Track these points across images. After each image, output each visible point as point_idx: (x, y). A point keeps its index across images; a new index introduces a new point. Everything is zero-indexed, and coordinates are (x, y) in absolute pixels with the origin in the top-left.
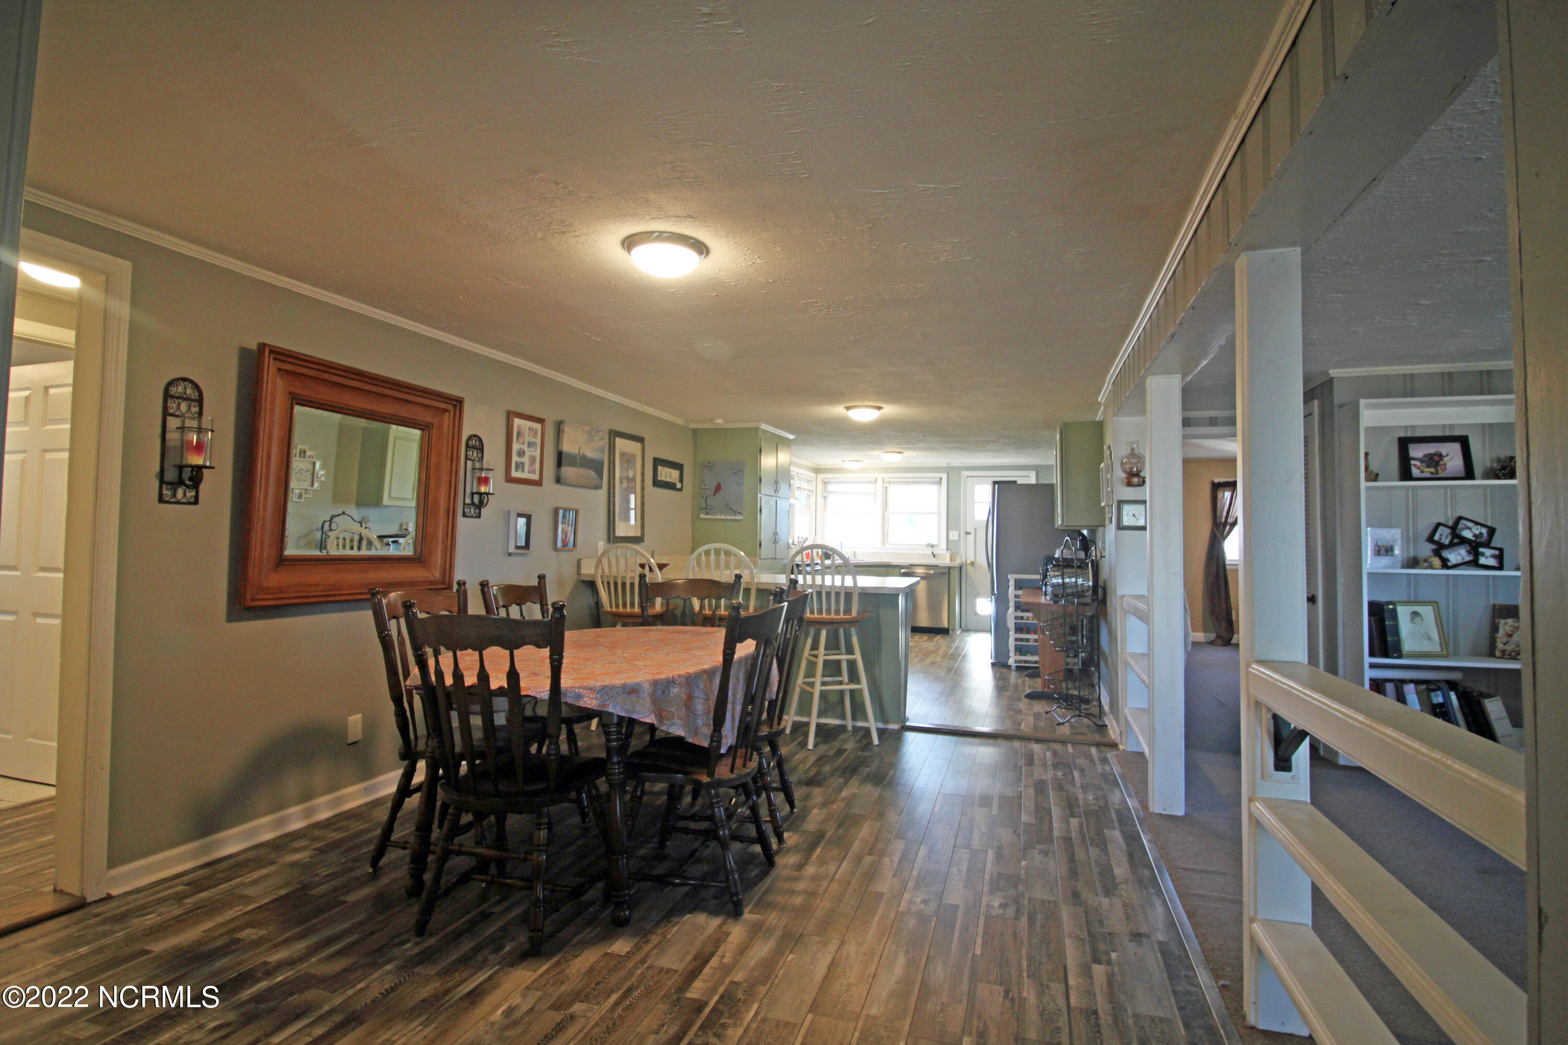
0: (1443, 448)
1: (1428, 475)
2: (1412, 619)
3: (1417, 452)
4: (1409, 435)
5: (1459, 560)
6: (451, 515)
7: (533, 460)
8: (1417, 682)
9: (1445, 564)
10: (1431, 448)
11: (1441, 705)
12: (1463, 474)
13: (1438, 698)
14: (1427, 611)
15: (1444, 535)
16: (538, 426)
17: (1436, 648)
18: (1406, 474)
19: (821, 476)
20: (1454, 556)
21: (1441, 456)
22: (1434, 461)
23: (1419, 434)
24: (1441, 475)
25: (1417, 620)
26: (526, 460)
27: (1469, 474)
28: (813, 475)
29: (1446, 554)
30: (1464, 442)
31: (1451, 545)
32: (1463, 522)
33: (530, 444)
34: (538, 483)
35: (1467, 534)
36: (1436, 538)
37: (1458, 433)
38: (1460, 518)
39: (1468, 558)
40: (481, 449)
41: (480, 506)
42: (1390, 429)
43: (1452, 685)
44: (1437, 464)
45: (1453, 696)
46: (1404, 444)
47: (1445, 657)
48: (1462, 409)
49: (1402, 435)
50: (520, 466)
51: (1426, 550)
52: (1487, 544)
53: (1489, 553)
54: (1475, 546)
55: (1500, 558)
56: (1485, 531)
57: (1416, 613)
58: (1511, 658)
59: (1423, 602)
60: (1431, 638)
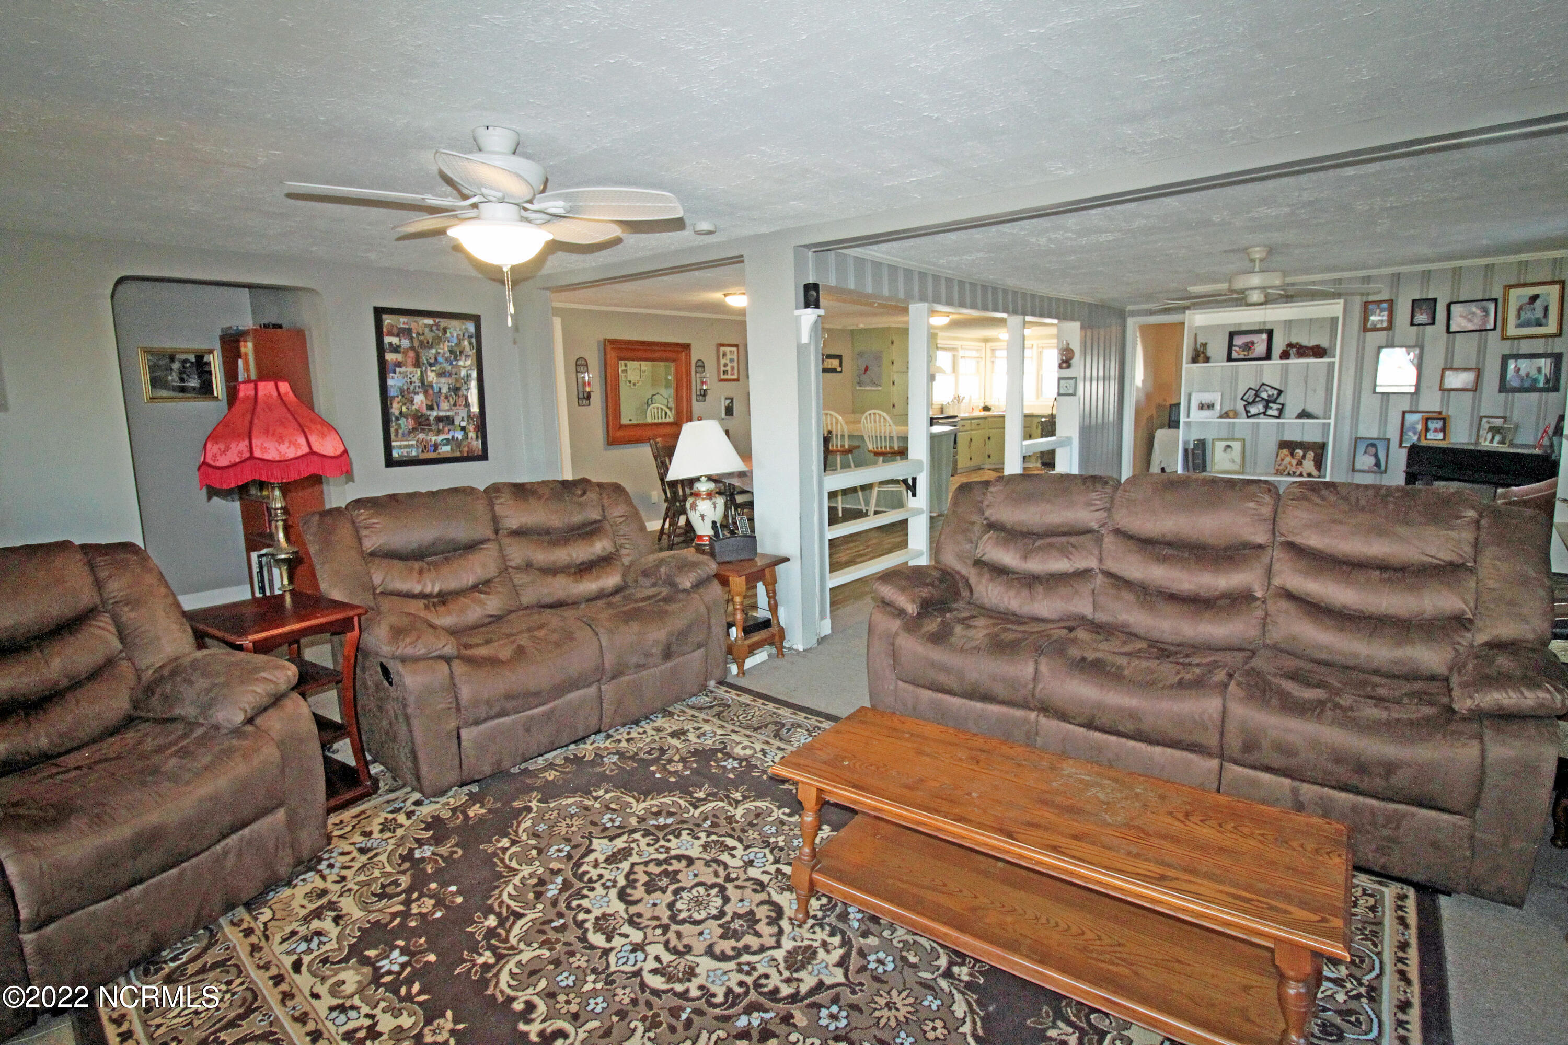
0: (1256, 338)
1: (1242, 357)
2: (1225, 450)
3: (1239, 341)
4: (1236, 329)
5: (1257, 412)
6: (689, 401)
7: (733, 368)
9: (1249, 415)
10: (1249, 338)
12: (1265, 356)
14: (1237, 446)
15: (1250, 396)
16: (735, 349)
17: (1237, 468)
18: (1230, 359)
19: (989, 345)
20: (1253, 410)
21: (1253, 343)
22: (1248, 346)
23: (1244, 328)
24: (1251, 356)
25: (1229, 450)
26: (729, 368)
27: (1269, 356)
28: (983, 344)
29: (1250, 408)
30: (1270, 333)
31: (1253, 403)
32: (1264, 387)
33: (732, 360)
34: (737, 380)
35: (1265, 395)
36: (1246, 397)
37: (1268, 327)
38: (1261, 385)
39: (1262, 411)
40: (703, 366)
41: (704, 395)
42: (1223, 326)
44: (1249, 350)
46: (1232, 335)
47: (1242, 473)
49: (1232, 329)
50: (725, 372)
51: (1240, 405)
52: (1274, 402)
53: (1275, 406)
54: (1268, 403)
55: (1281, 411)
56: (1275, 392)
57: (1229, 446)
58: (1281, 474)
59: (1233, 439)
60: (1233, 461)
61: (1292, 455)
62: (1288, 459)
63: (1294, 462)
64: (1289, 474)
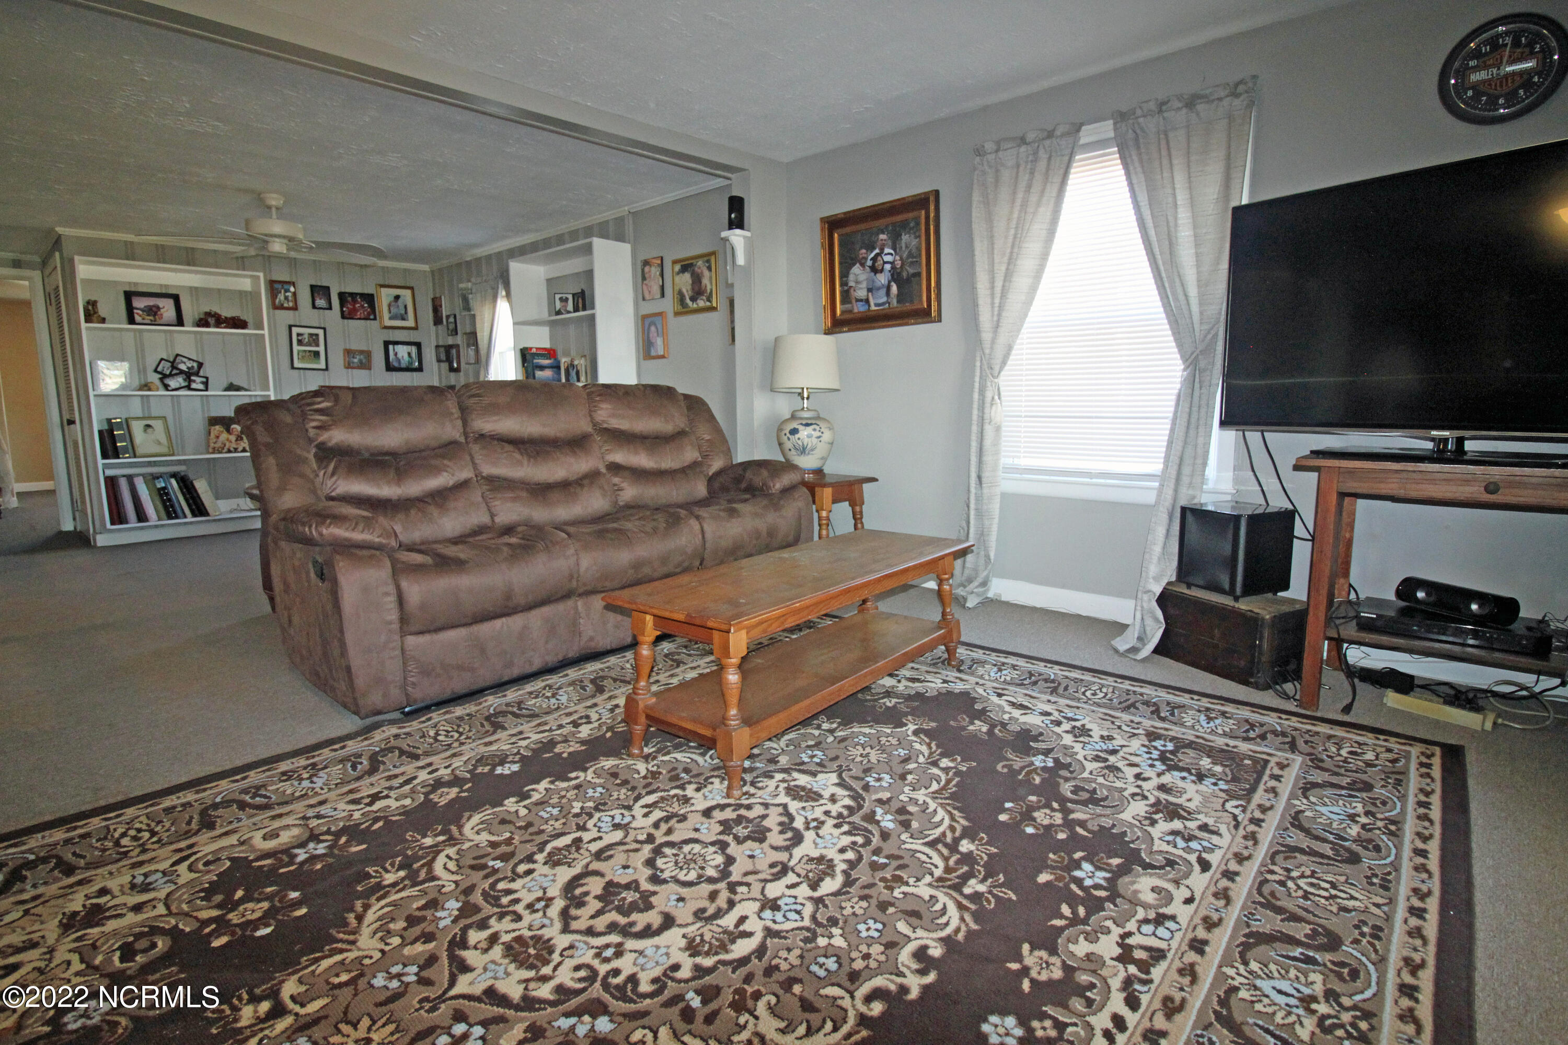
0: (161, 302)
1: (148, 321)
2: (145, 431)
3: (139, 303)
4: (133, 289)
5: (177, 386)
8: (143, 475)
9: (166, 387)
10: (151, 302)
11: (164, 488)
12: (175, 322)
13: (161, 484)
14: (158, 425)
15: (166, 367)
17: (165, 450)
18: (131, 319)
20: (173, 383)
21: (158, 308)
22: (153, 311)
23: (141, 289)
24: (159, 322)
25: (150, 430)
27: (180, 322)
29: (167, 381)
30: (176, 299)
31: (171, 375)
32: (179, 358)
35: (183, 367)
36: (159, 369)
37: (174, 292)
38: (178, 355)
39: (184, 384)
42: (117, 283)
43: (174, 475)
44: (155, 314)
45: (173, 482)
46: (129, 296)
47: (173, 455)
48: (173, 274)
49: (127, 289)
51: (154, 378)
52: (197, 374)
53: (198, 380)
54: (189, 375)
55: (206, 384)
56: (195, 365)
57: (148, 426)
58: (220, 452)
59: (150, 418)
60: (159, 443)
61: (228, 431)
62: (224, 436)
63: (233, 438)
64: (229, 451)
